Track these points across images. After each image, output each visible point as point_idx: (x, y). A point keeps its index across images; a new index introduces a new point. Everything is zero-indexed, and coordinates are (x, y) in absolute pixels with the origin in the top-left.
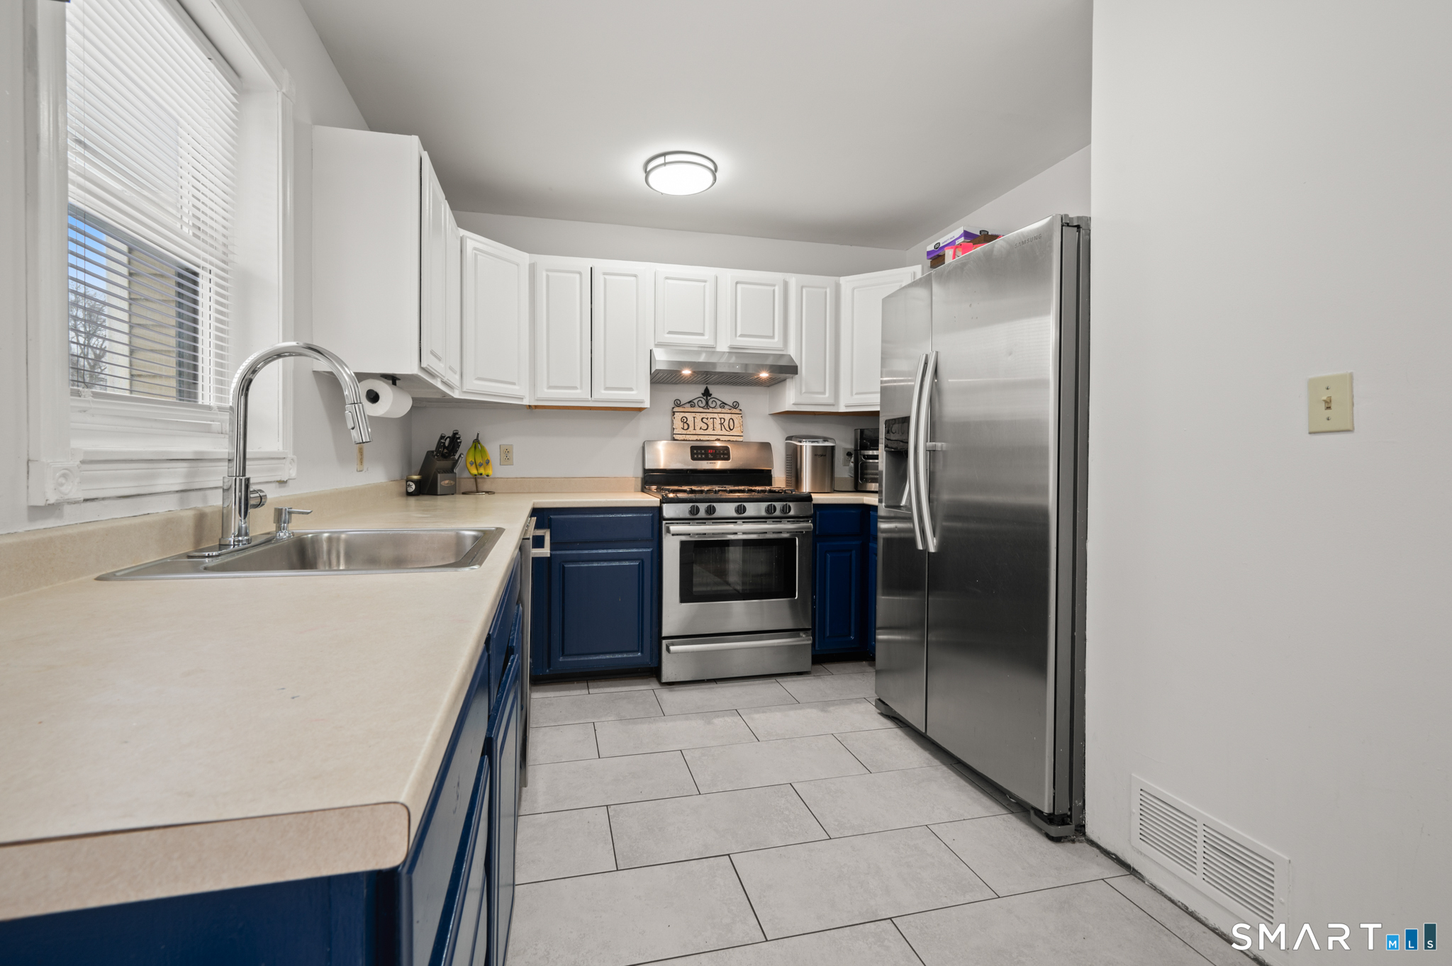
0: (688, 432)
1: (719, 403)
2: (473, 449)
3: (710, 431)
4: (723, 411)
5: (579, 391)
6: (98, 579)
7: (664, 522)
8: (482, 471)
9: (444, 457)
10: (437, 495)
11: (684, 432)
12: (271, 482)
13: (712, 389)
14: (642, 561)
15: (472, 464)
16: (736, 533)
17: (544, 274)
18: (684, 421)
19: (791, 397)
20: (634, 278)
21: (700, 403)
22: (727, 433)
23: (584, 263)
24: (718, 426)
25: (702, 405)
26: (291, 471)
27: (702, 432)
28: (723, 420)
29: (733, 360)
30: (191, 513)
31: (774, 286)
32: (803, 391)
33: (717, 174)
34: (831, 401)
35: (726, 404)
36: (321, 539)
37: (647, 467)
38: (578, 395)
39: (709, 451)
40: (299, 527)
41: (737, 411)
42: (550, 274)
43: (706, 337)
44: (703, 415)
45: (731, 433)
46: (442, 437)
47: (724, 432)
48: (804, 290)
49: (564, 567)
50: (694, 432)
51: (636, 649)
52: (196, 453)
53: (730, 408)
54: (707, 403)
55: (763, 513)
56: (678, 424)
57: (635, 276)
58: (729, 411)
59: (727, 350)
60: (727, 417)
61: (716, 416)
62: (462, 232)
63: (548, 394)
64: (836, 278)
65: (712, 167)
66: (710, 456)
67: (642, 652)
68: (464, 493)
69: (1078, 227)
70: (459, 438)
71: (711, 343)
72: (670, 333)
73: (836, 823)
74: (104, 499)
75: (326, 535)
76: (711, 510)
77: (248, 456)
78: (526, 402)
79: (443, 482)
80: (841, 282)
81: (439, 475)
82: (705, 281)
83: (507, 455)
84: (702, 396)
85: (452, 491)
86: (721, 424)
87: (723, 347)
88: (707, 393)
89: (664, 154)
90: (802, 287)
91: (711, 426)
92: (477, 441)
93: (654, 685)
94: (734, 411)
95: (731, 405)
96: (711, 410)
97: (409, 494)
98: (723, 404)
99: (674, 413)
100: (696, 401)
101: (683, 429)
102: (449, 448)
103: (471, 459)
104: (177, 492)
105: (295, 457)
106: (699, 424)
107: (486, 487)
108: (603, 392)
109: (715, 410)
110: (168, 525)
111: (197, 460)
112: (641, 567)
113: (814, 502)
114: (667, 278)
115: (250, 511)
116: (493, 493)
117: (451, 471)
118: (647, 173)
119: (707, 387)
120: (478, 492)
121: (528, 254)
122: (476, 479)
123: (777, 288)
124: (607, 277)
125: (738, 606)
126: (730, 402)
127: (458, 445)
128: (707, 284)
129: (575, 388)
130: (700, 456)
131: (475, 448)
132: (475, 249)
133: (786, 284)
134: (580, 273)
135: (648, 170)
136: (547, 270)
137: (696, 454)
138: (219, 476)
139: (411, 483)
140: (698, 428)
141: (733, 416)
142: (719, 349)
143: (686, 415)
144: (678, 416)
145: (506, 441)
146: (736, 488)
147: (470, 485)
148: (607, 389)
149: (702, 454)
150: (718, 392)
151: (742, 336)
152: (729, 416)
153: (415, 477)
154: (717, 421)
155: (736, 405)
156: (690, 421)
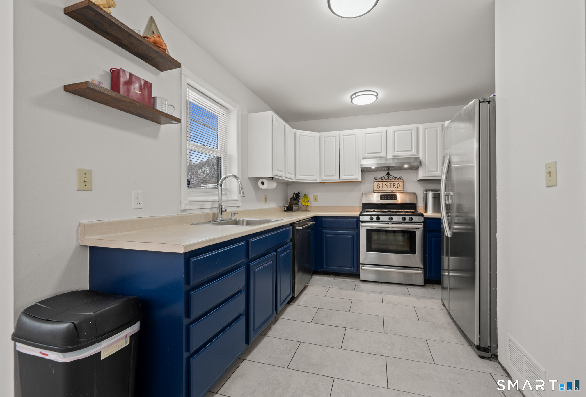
0: (379, 189)
1: (393, 177)
2: (304, 197)
3: (389, 189)
4: (395, 180)
5: (335, 177)
6: (191, 224)
7: (360, 222)
8: (306, 204)
9: (295, 199)
10: (293, 211)
11: (378, 189)
12: (234, 206)
13: (390, 172)
14: (353, 235)
15: (303, 202)
16: (389, 228)
17: (323, 139)
18: (378, 185)
19: (421, 174)
20: (354, 136)
21: (385, 178)
22: (396, 189)
23: (336, 133)
24: (392, 187)
25: (386, 179)
26: (240, 204)
27: (385, 189)
28: (394, 184)
29: (396, 161)
30: (212, 213)
31: (412, 130)
32: (427, 171)
33: (378, 96)
34: (440, 175)
35: (396, 178)
36: (240, 221)
37: (363, 203)
38: (335, 178)
39: (388, 196)
40: (236, 217)
41: (401, 180)
42: (325, 138)
43: (382, 154)
44: (386, 183)
45: (398, 189)
46: (294, 193)
47: (395, 189)
48: (426, 130)
49: (326, 236)
50: (382, 189)
51: (351, 266)
52: (213, 200)
53: (398, 179)
54: (388, 178)
55: (401, 220)
56: (376, 186)
57: (354, 135)
58: (398, 181)
59: (392, 157)
60: (397, 183)
61: (391, 183)
62: (295, 130)
63: (325, 178)
64: (443, 123)
65: (376, 94)
66: (388, 198)
67: (353, 268)
68: (301, 211)
69: (489, 102)
70: (299, 194)
71: (385, 155)
72: (368, 153)
73: (390, 330)
74: (194, 209)
75: (241, 220)
76: (378, 219)
77: (222, 200)
78: (318, 181)
79: (295, 207)
80: (445, 124)
81: (293, 205)
82: (382, 133)
83: (316, 199)
84: (386, 175)
85: (297, 210)
86: (394, 186)
87: (390, 156)
88: (388, 174)
89: (355, 93)
90: (425, 129)
91: (389, 187)
92: (305, 195)
93: (358, 281)
94: (400, 180)
95: (399, 178)
96: (389, 180)
97: (285, 211)
98: (395, 178)
99: (374, 182)
100: (383, 177)
101: (378, 188)
102: (297, 197)
103: (304, 200)
104: (210, 208)
105: (241, 200)
106: (384, 186)
107: (309, 209)
108: (343, 176)
109: (391, 181)
110: (207, 215)
111: (214, 201)
112: (353, 238)
113: (425, 216)
114: (366, 134)
115: (222, 213)
116: (311, 211)
117: (297, 204)
118: (352, 99)
119: (388, 172)
120: (306, 211)
121: (318, 133)
122: (306, 206)
123: (413, 131)
124: (344, 137)
125: (392, 256)
126: (398, 176)
127: (299, 196)
128: (383, 134)
129: (334, 176)
130: (384, 198)
131: (305, 197)
132: (300, 135)
133: (417, 129)
134: (335, 137)
135: (352, 98)
136: (324, 137)
137: (382, 197)
138: (217, 205)
139: (285, 208)
140: (384, 187)
141: (399, 182)
142: (388, 157)
143: (379, 183)
144: (376, 183)
145: (315, 194)
146: (402, 211)
147: (304, 208)
148: (345, 175)
149: (385, 197)
150: (392, 173)
151: (397, 151)
152: (397, 182)
153: (287, 206)
154: (392, 185)
155: (401, 178)
156: (381, 185)
